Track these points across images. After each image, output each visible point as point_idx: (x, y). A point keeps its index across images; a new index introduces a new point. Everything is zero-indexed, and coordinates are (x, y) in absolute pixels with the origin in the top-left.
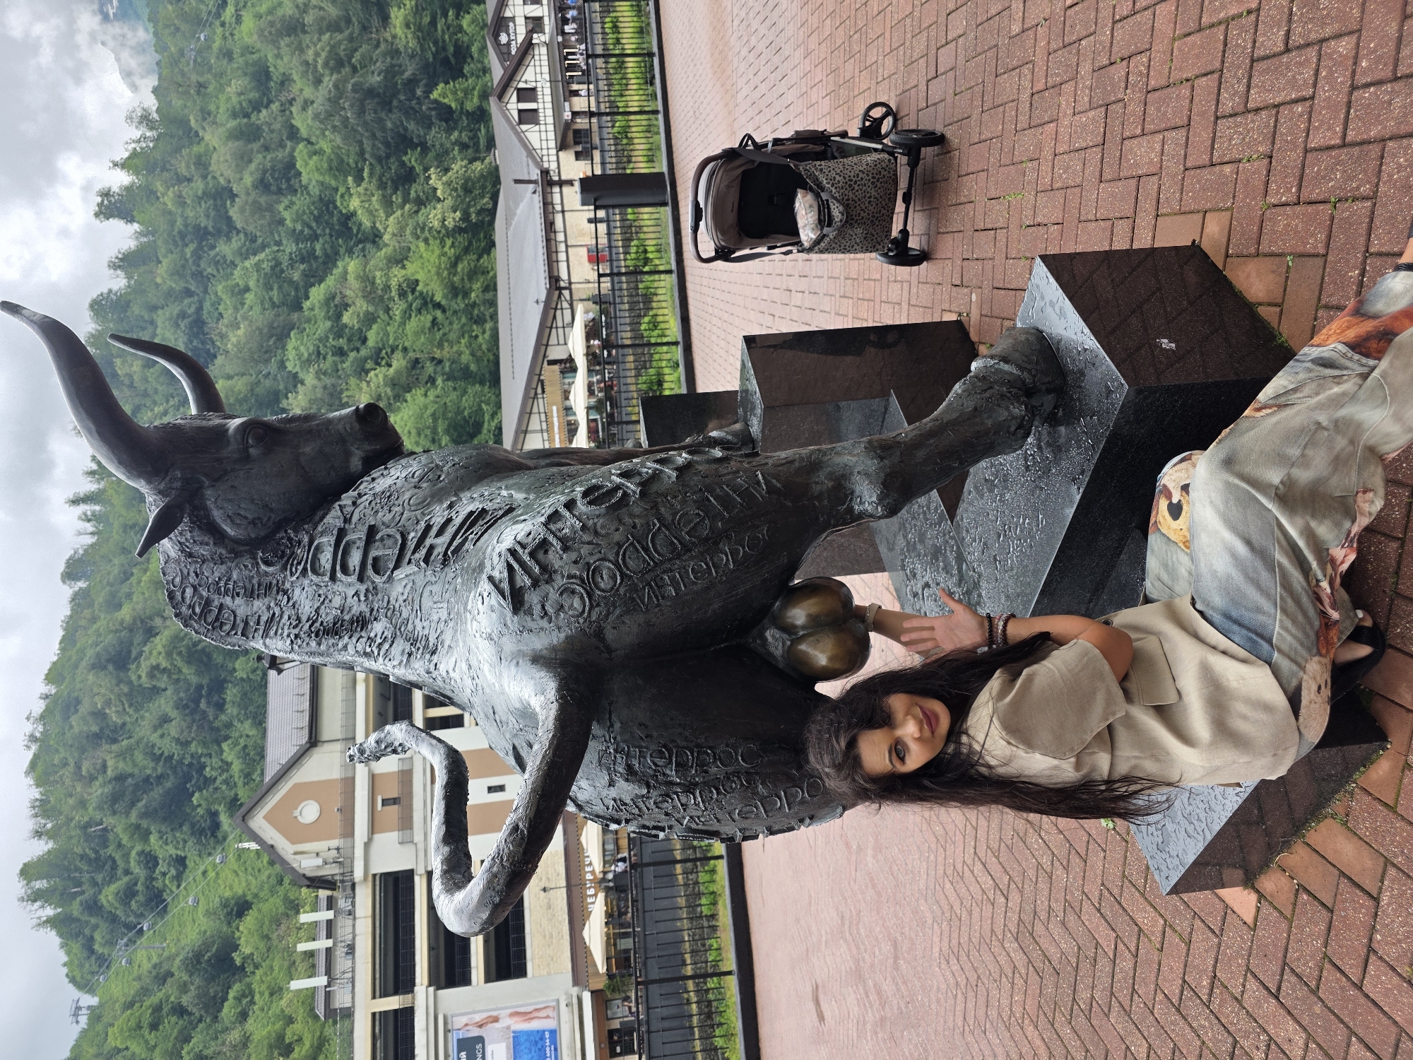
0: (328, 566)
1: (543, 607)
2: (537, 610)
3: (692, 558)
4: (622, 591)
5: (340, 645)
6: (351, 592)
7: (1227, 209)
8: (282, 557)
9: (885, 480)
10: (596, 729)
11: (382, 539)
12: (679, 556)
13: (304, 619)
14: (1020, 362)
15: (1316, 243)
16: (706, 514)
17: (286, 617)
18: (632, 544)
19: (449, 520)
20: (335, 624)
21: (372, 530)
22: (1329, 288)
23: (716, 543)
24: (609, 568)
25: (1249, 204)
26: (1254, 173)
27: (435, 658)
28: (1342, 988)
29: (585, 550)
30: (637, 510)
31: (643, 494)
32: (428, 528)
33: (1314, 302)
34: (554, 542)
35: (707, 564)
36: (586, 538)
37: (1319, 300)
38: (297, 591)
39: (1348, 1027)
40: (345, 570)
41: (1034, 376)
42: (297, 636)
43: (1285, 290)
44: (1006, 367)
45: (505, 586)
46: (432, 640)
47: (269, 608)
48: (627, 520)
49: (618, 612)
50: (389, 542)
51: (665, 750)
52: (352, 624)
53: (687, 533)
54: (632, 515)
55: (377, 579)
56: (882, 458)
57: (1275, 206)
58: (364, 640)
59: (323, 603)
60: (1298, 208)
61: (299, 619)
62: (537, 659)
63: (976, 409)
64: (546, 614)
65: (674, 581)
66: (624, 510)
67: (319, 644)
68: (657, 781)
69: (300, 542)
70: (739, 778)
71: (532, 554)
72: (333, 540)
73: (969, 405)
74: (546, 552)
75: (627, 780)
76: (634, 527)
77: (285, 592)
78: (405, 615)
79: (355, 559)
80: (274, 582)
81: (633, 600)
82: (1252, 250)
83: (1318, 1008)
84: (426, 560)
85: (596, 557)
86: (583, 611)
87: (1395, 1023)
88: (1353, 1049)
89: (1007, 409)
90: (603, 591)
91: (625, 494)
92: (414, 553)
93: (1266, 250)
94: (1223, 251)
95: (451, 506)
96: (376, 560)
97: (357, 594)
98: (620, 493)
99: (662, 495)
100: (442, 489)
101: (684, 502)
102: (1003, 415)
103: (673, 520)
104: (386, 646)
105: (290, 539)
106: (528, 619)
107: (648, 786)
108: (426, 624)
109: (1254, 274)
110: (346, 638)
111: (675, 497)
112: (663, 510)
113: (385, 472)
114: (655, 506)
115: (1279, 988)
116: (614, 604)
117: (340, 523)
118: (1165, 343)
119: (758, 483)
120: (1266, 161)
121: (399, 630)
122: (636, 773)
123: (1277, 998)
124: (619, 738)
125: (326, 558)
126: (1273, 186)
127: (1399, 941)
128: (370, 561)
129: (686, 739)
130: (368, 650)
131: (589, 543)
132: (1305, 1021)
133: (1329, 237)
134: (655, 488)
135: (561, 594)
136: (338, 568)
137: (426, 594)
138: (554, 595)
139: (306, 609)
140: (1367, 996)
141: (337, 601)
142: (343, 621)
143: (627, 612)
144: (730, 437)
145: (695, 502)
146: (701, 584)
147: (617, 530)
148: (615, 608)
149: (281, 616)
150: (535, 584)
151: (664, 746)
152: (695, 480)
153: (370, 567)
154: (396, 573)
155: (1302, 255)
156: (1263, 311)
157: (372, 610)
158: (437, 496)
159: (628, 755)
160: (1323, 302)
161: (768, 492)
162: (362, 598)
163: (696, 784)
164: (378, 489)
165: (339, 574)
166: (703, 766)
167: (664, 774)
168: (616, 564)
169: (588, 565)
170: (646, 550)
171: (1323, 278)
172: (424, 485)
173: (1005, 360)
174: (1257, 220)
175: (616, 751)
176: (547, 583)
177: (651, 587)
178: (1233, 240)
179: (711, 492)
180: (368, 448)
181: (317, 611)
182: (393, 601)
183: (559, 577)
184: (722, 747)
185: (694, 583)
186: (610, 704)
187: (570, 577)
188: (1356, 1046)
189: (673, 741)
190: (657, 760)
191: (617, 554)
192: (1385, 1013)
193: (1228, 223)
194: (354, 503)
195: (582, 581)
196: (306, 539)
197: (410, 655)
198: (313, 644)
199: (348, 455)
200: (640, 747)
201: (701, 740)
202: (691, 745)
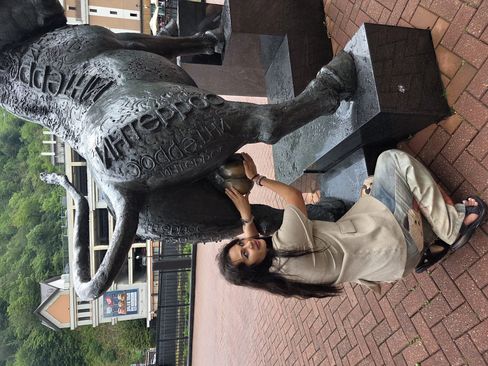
0: (28, 79)
1: (120, 169)
2: (117, 169)
3: (187, 159)
4: (155, 170)
5: (36, 118)
6: (40, 95)
7: (448, 22)
8: (7, 66)
9: (274, 132)
10: (141, 215)
11: (53, 75)
12: (182, 158)
13: (20, 100)
14: (341, 76)
15: (477, 61)
16: (196, 142)
17: (11, 97)
18: (161, 151)
19: (84, 77)
20: (33, 107)
21: (48, 70)
22: (473, 85)
23: (199, 154)
24: (150, 160)
25: (458, 26)
26: (467, 12)
27: (77, 144)
28: (373, 299)
29: (140, 150)
30: (165, 135)
31: (168, 126)
32: (74, 77)
33: (464, 87)
34: (126, 143)
35: (193, 162)
36: (141, 144)
37: (467, 87)
38: (15, 86)
39: (370, 308)
40: (36, 84)
41: (345, 85)
42: (17, 107)
43: (455, 74)
44: (335, 77)
45: (103, 154)
46: (76, 134)
47: (3, 89)
48: (160, 138)
49: (153, 177)
50: (56, 77)
51: (168, 226)
52: (41, 110)
53: (186, 149)
54: (162, 137)
55: (51, 94)
56: (274, 120)
57: (468, 33)
58: (47, 119)
59: (27, 95)
60: (477, 42)
61: (17, 99)
62: (117, 187)
63: (318, 99)
64: (121, 172)
65: (178, 168)
66: (159, 133)
67: (27, 114)
68: (164, 235)
69: (15, 61)
70: (196, 235)
71: (116, 146)
72: (30, 68)
73: (316, 96)
74: (122, 145)
75: (152, 233)
76: (163, 143)
77: (10, 84)
78: (64, 116)
79: (41, 80)
80: (4, 77)
81: (160, 173)
82: (451, 48)
83: (364, 299)
84: (73, 96)
85: (144, 154)
86: (138, 175)
87: (384, 315)
88: (369, 314)
89: (330, 101)
90: (146, 168)
91: (161, 124)
92: (67, 89)
93: (456, 52)
94: (439, 40)
95: (85, 67)
96: (50, 84)
97: (42, 97)
98: (158, 124)
99: (176, 127)
100: (80, 55)
101: (186, 134)
102: (327, 103)
103: (181, 142)
104: (56, 127)
105: (10, 58)
106: (114, 172)
107: (160, 236)
108: (73, 126)
109: (446, 59)
110: (39, 115)
111: (183, 130)
112: (176, 136)
113: (54, 37)
114: (173, 134)
115: (355, 287)
116: (151, 174)
117: (32, 60)
118: (402, 89)
119: (220, 126)
120: (474, 10)
121: (62, 122)
122: (156, 232)
123: (353, 289)
124: (150, 220)
125: (27, 74)
126: (472, 24)
127: (395, 299)
128: (47, 85)
129: (177, 223)
130: (49, 125)
131: (142, 147)
132: (359, 299)
133: (484, 63)
134: (175, 122)
135: (128, 166)
136: (33, 83)
137: (73, 112)
138: (125, 166)
139: (20, 95)
140: (379, 305)
141: (34, 97)
142: (37, 107)
143: (157, 177)
144: (215, 37)
145: (192, 134)
146: (189, 169)
147: (155, 143)
148: (152, 175)
149: (9, 96)
150: (117, 159)
151: (168, 225)
152: (193, 122)
153: (47, 87)
154: (59, 95)
155: (469, 63)
156: (443, 78)
157: (50, 107)
158: (79, 59)
159: (153, 226)
160: (468, 89)
161: (224, 131)
162: (45, 100)
163: (179, 237)
164: (51, 47)
165: (34, 86)
166: (183, 232)
167: (167, 233)
168: (153, 159)
169: (141, 157)
170: (167, 154)
171: (473, 79)
172: (72, 51)
173: (336, 73)
174: (459, 36)
175: (148, 225)
176: (122, 160)
177: (168, 169)
178: (445, 38)
179: (199, 129)
180: (46, 13)
181: (25, 98)
182: (59, 107)
183: (128, 159)
184: (191, 226)
185: (187, 168)
186: (147, 207)
187: (132, 160)
188: (370, 313)
189: (172, 223)
190: (164, 229)
191: (154, 154)
192: (382, 312)
193: (446, 28)
194: (39, 51)
195: (138, 163)
196: (17, 61)
197: (67, 136)
198: (25, 113)
199: (36, 15)
200: (158, 224)
201: (183, 224)
202: (179, 225)
